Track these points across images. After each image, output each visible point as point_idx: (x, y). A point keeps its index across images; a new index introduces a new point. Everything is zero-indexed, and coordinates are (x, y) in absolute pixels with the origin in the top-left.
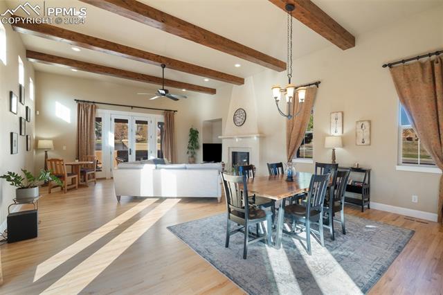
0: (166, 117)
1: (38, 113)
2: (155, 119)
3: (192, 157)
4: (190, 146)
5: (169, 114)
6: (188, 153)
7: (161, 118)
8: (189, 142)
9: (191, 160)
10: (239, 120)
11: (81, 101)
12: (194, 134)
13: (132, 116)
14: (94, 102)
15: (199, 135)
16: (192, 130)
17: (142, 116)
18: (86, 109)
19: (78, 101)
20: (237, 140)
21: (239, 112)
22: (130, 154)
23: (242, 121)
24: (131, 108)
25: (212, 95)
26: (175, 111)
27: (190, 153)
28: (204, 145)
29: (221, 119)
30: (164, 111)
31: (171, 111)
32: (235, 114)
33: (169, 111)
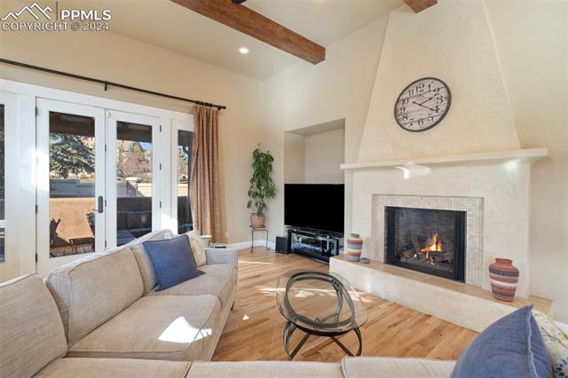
0: (199, 117)
3: (260, 214)
4: (255, 189)
5: (207, 114)
6: (249, 205)
7: (186, 121)
8: (252, 181)
9: (257, 221)
10: (418, 113)
12: (262, 164)
13: (106, 111)
15: (274, 164)
16: (257, 155)
17: (137, 113)
20: (407, 174)
21: (419, 89)
22: (101, 211)
23: (434, 114)
24: (103, 86)
25: (315, 63)
26: (220, 108)
27: (253, 204)
28: (287, 187)
29: (344, 119)
30: (194, 104)
31: (211, 105)
32: (402, 97)
33: (207, 104)
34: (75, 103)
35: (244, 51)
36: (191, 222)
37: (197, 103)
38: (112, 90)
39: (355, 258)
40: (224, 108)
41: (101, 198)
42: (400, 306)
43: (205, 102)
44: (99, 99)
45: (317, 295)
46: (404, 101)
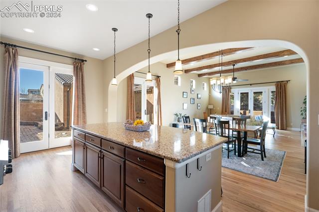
0: (277, 87)
1: (210, 94)
2: (268, 90)
5: (280, 85)
7: (273, 88)
11: (225, 87)
13: (251, 91)
14: (230, 86)
17: (258, 89)
33: (281, 82)
34: (244, 90)
37: (277, 82)
38: (252, 85)
40: (289, 81)
44: (249, 88)
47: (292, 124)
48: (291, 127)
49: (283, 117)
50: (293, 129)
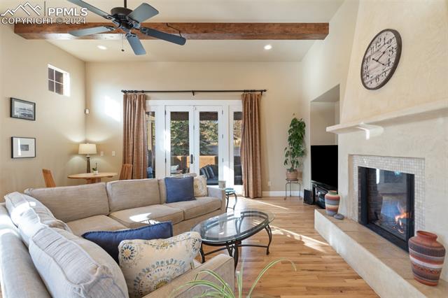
1: (87, 112)
2: (228, 107)
3: (293, 169)
4: (290, 150)
6: (286, 162)
7: (237, 105)
9: (291, 175)
10: (376, 70)
11: (129, 92)
12: (297, 130)
13: (194, 107)
14: (143, 92)
15: (306, 129)
16: (294, 122)
17: (208, 105)
18: (136, 102)
19: (125, 92)
20: (368, 133)
21: (378, 45)
22: (192, 163)
23: (387, 68)
24: (192, 93)
25: (323, 39)
26: (262, 91)
27: (289, 162)
28: (313, 147)
29: (339, 85)
30: (242, 93)
31: (254, 91)
32: (367, 56)
33: (251, 91)
34: (180, 105)
35: (268, 47)
36: (241, 174)
37: (245, 91)
38: (196, 94)
39: (332, 213)
40: (265, 91)
41: (192, 156)
42: (344, 262)
43: (250, 89)
44: (190, 101)
45: (285, 234)
46: (367, 59)
47: (269, 184)
48: (268, 189)
49: (256, 169)
50: (272, 194)
